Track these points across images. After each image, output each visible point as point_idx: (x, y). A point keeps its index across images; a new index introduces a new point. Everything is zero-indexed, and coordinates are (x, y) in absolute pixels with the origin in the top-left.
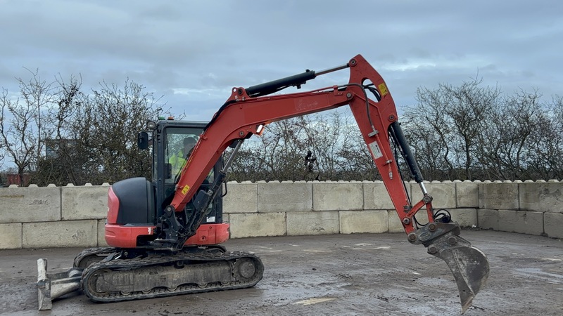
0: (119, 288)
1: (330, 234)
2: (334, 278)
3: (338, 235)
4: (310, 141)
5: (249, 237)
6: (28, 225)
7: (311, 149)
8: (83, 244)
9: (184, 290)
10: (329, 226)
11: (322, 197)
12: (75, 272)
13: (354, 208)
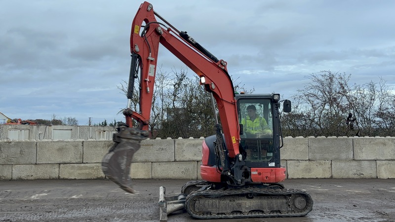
0: (209, 210)
1: (369, 179)
2: (372, 214)
3: (376, 179)
4: (351, 105)
5: (303, 178)
6: (155, 164)
7: (352, 111)
8: (188, 177)
9: (253, 215)
10: (368, 172)
11: (361, 149)
12: (181, 197)
13: (390, 158)
